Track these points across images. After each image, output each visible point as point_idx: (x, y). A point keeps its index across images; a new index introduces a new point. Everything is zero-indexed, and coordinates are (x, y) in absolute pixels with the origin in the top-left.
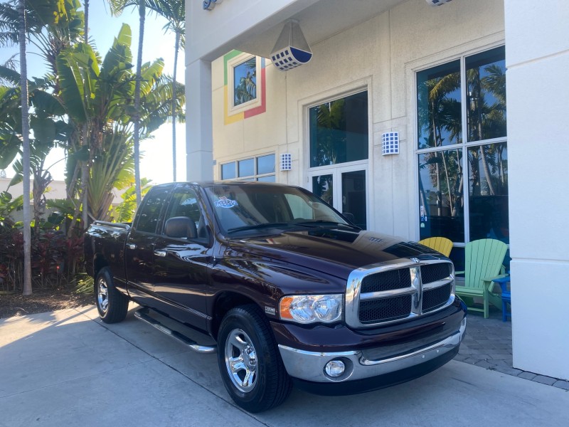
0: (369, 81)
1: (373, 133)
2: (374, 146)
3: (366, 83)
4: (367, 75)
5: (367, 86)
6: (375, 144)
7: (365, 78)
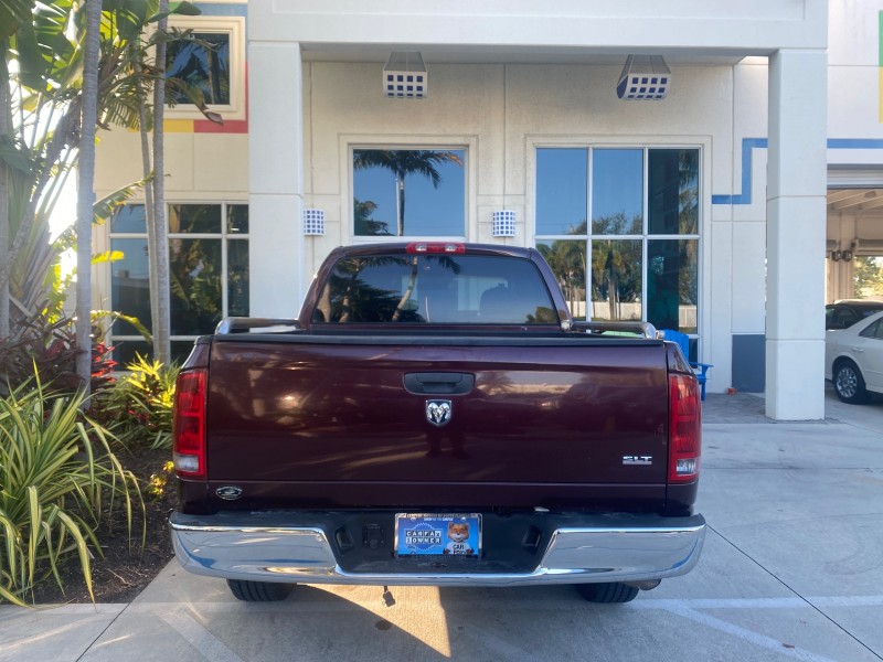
0: (472, 142)
1: (477, 207)
2: (478, 223)
3: (467, 142)
4: (470, 133)
5: (468, 146)
6: (481, 220)
7: (466, 136)
